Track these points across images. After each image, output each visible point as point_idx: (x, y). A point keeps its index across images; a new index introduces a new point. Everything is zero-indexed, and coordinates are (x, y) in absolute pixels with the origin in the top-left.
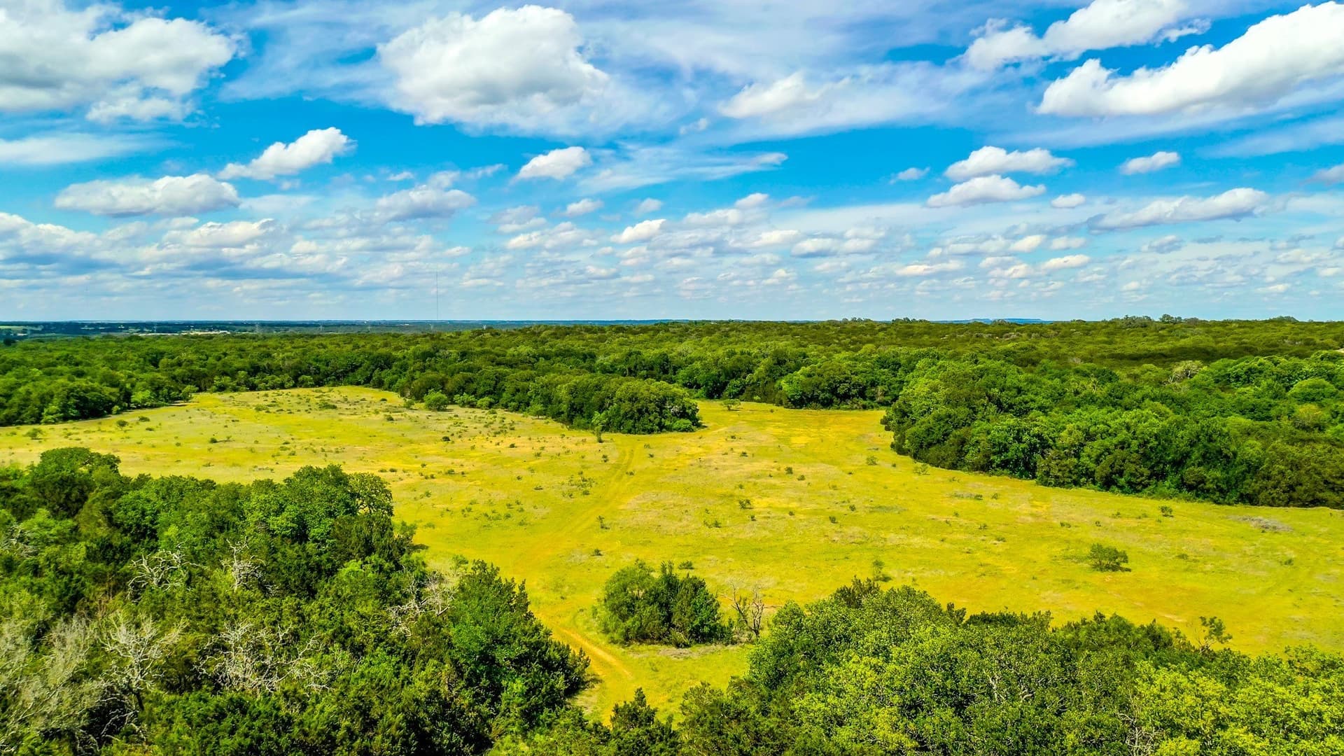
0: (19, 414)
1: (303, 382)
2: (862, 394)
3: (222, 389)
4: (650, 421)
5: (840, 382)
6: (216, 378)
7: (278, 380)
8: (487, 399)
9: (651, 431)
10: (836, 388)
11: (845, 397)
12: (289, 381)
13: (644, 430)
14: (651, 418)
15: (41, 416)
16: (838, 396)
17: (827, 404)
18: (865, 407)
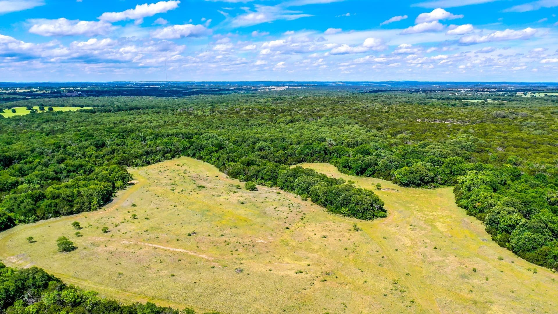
0: (81, 207)
1: (167, 157)
2: (433, 181)
3: (137, 165)
4: (369, 214)
5: (425, 176)
6: (134, 160)
7: (158, 157)
8: (270, 182)
9: (370, 219)
10: (423, 179)
11: (427, 183)
12: (162, 158)
13: (367, 218)
14: (370, 212)
15: (90, 207)
16: (423, 182)
17: (419, 186)
18: (434, 187)
